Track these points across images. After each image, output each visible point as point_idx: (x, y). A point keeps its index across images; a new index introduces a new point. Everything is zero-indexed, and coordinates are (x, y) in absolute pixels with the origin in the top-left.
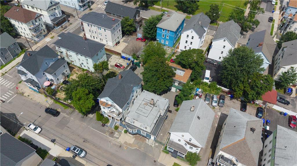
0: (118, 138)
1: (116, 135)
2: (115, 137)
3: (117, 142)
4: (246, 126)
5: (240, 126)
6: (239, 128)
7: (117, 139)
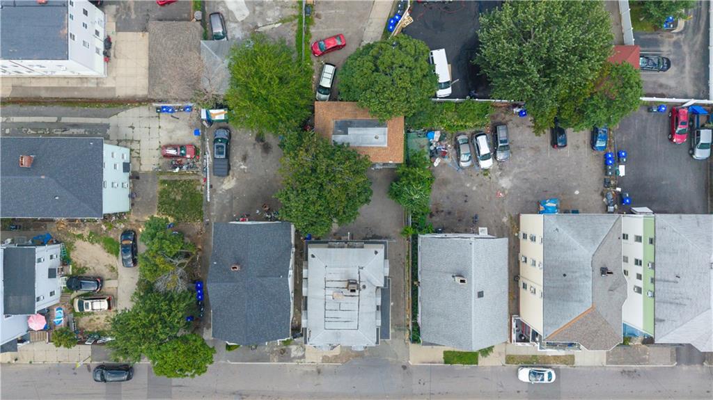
0: (303, 357)
1: (295, 353)
2: (294, 358)
3: (305, 365)
4: (591, 272)
5: (576, 272)
6: (576, 278)
7: (302, 360)
